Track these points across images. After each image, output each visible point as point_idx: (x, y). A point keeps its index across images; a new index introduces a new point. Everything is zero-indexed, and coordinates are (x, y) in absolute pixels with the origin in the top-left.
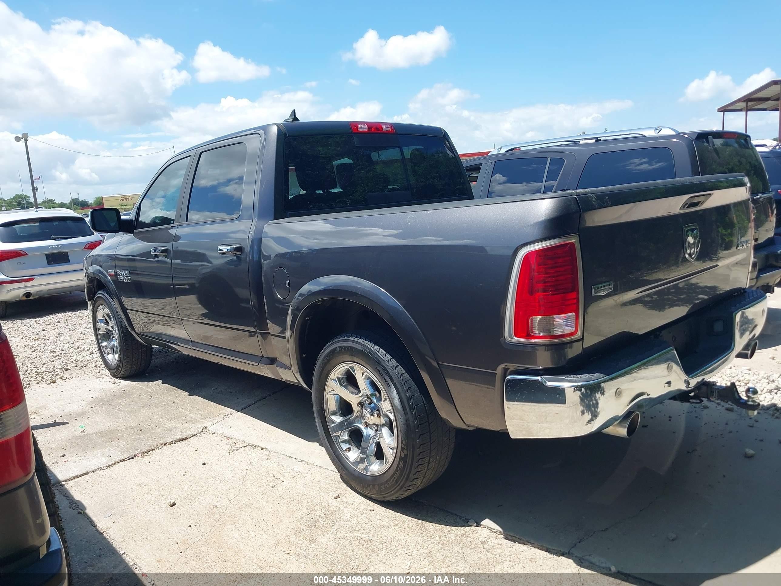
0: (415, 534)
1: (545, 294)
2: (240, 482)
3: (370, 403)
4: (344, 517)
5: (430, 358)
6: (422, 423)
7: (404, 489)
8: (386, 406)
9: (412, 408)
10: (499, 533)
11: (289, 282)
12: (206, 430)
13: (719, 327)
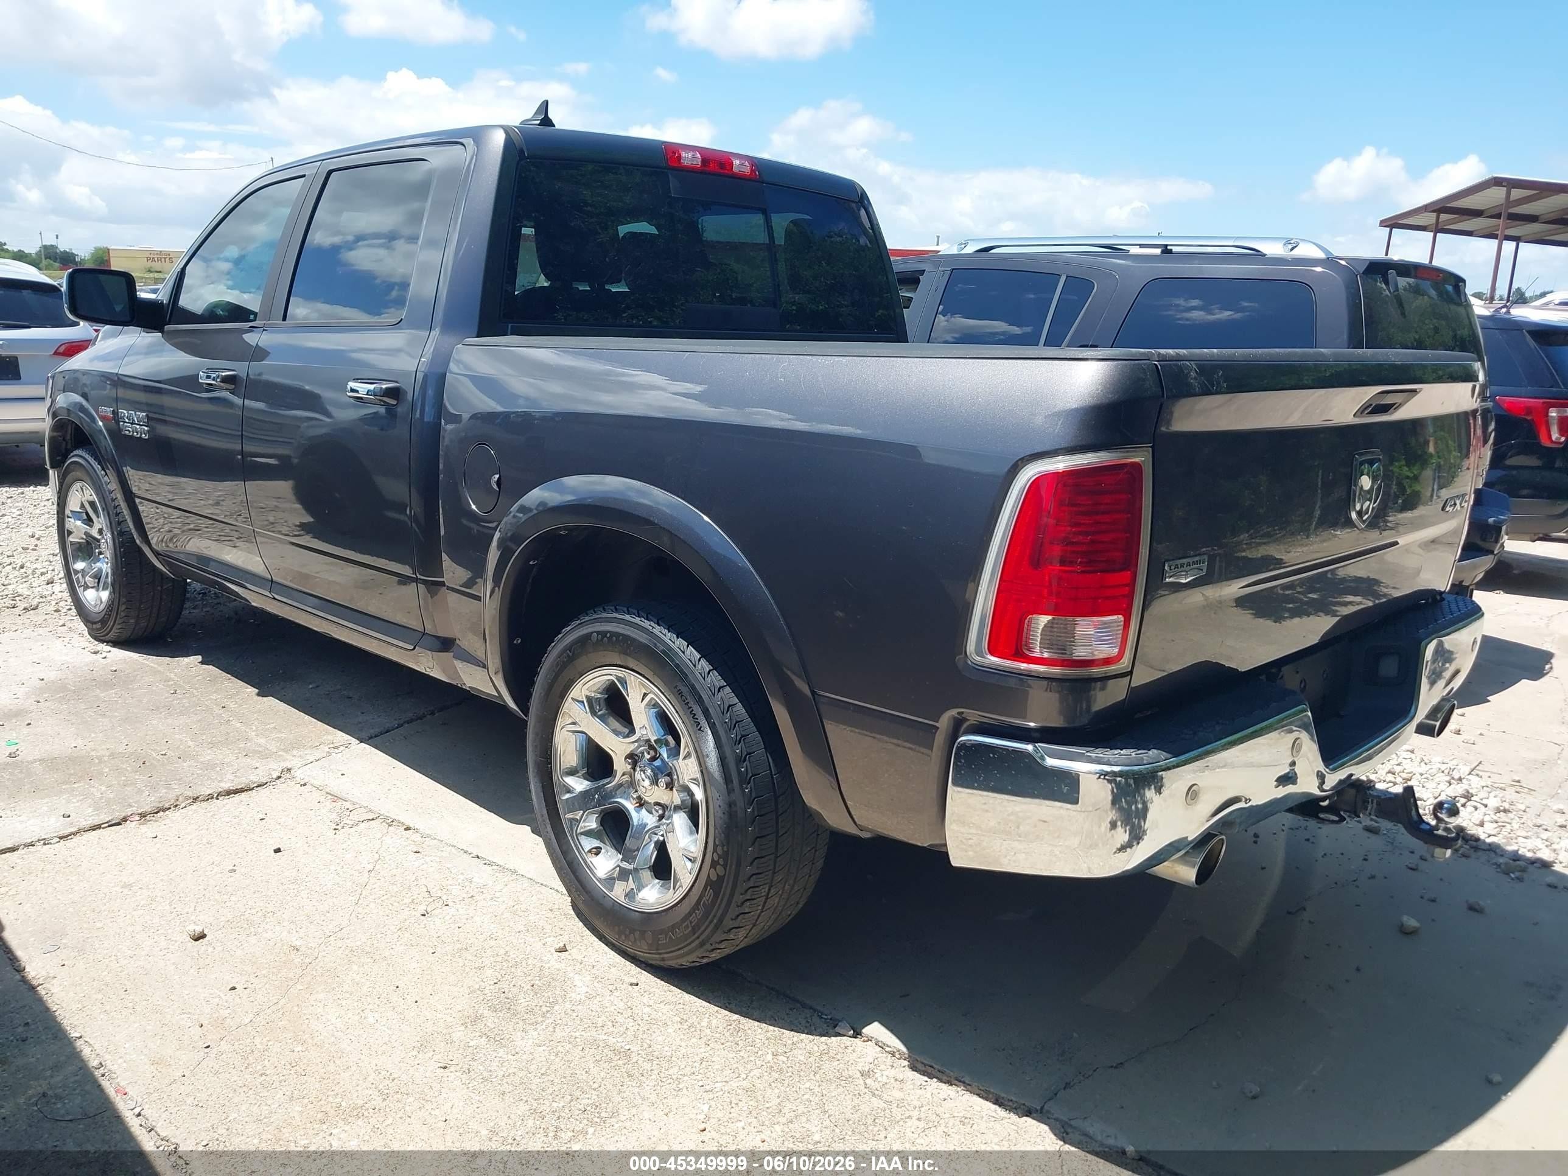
0: (723, 1044)
1: (1063, 568)
2: (353, 898)
3: (653, 759)
4: (573, 995)
5: (795, 674)
6: (763, 813)
7: (708, 947)
8: (687, 769)
9: (744, 780)
10: (898, 1056)
11: (499, 478)
12: (288, 776)
13: (1389, 667)
